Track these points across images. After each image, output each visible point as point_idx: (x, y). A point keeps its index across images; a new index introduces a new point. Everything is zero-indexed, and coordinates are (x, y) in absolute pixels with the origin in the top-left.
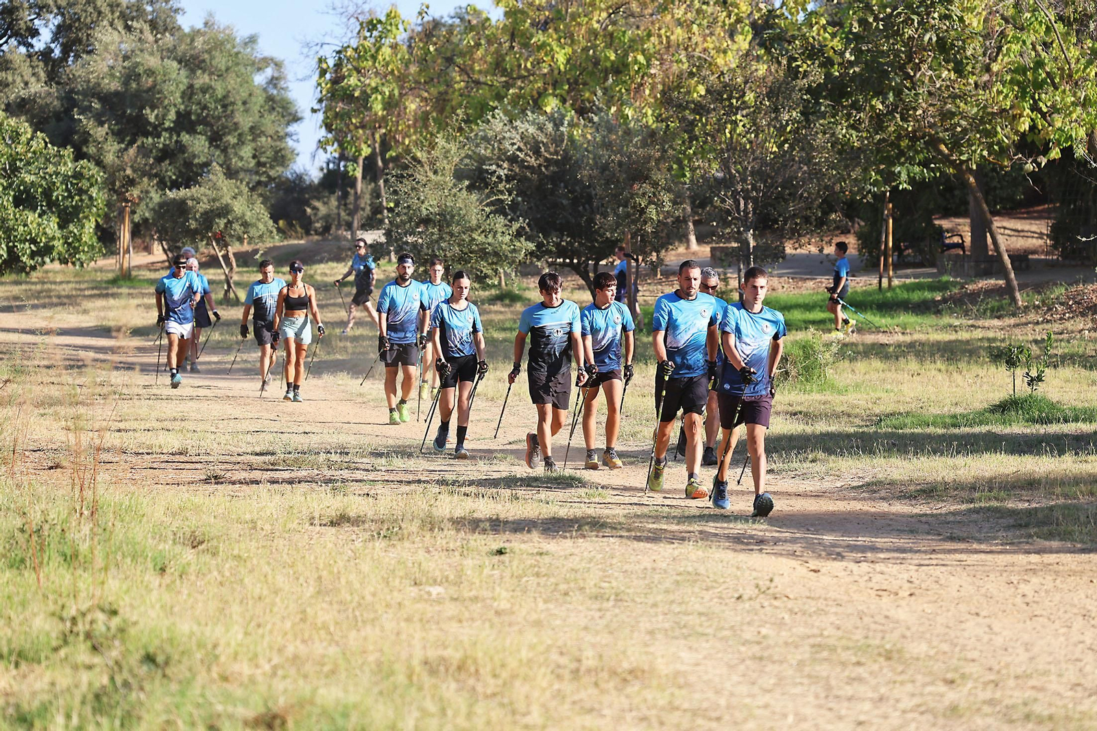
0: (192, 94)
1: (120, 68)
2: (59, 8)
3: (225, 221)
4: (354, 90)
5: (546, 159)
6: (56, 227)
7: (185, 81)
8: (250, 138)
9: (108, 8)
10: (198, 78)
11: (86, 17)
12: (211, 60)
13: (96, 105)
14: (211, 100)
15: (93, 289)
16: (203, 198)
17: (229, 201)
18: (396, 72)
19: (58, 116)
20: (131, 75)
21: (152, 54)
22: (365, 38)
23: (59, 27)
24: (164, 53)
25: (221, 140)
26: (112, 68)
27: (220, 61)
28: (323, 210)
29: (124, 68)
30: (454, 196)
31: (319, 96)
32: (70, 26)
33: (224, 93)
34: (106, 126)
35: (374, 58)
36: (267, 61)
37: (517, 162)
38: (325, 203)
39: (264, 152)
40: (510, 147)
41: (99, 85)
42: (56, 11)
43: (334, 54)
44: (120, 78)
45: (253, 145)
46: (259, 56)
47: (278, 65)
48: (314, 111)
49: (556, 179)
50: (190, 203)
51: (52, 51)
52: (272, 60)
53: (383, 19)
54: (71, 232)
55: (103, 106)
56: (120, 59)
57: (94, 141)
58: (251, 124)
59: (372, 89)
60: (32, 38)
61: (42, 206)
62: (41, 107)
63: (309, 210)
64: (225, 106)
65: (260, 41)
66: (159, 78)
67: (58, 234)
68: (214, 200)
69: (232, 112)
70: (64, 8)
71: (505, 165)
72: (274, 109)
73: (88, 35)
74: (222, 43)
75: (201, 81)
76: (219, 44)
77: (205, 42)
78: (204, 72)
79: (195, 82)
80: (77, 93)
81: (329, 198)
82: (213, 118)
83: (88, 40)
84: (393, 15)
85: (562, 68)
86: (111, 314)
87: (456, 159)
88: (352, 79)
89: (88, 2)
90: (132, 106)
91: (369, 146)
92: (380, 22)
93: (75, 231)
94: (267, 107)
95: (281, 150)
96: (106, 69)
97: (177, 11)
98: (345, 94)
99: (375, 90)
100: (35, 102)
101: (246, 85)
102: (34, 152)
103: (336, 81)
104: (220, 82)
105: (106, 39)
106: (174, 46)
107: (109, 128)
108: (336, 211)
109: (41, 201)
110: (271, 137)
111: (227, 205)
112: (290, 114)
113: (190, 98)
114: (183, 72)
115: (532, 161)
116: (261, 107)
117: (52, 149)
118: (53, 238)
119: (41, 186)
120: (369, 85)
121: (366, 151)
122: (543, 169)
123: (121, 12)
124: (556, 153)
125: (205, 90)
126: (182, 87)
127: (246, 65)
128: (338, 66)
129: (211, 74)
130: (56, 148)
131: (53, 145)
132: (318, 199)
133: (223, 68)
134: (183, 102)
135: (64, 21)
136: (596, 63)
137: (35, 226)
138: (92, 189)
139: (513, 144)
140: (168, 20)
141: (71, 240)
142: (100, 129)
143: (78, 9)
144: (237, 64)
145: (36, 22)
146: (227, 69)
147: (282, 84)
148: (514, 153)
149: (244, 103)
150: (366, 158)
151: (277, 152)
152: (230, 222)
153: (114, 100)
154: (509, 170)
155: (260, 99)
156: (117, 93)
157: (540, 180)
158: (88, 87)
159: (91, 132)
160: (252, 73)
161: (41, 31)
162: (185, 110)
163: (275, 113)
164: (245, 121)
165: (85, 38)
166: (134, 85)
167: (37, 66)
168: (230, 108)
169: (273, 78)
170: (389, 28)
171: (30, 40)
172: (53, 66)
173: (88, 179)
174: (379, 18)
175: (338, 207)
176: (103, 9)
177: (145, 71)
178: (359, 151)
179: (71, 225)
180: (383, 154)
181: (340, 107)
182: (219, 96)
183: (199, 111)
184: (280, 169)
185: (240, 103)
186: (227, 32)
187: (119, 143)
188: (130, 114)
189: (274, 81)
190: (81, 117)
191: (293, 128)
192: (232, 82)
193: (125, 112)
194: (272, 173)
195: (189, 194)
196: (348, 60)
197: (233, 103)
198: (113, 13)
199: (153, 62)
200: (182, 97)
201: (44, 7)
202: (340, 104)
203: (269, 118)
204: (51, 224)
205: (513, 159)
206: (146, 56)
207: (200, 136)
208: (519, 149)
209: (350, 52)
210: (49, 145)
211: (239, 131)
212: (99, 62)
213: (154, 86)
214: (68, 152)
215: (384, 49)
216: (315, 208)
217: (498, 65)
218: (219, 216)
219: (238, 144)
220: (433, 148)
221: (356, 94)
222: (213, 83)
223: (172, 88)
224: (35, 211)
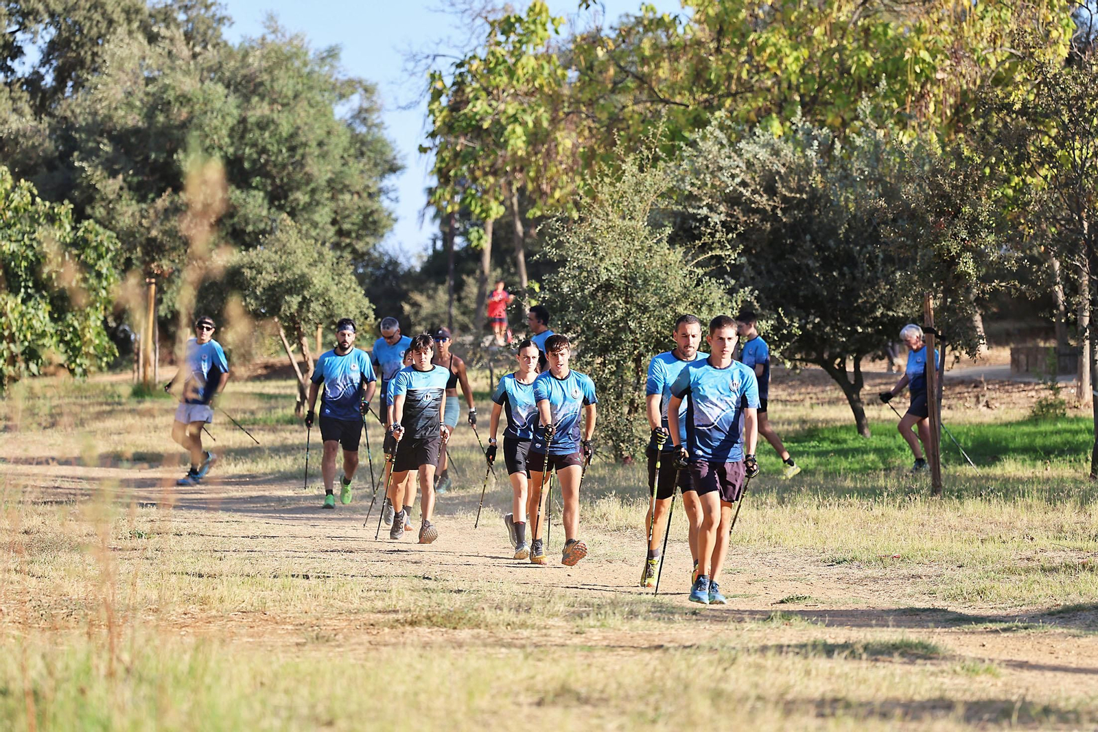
0: (245, 130)
1: (141, 95)
2: (52, 15)
3: (300, 299)
4: (482, 119)
5: (785, 199)
6: (47, 318)
7: (236, 112)
8: (326, 195)
9: (123, 16)
10: (254, 108)
11: (91, 28)
12: (272, 81)
13: (106, 147)
14: (273, 141)
15: (101, 404)
16: (267, 265)
17: (306, 270)
18: (546, 89)
19: (50, 163)
20: (158, 104)
21: (187, 73)
22: (498, 44)
23: (52, 43)
24: (205, 74)
25: (286, 197)
26: (130, 94)
27: (285, 84)
28: (427, 307)
29: (147, 94)
30: (649, 251)
31: (430, 128)
32: (67, 42)
33: (291, 130)
34: (120, 177)
35: (511, 72)
36: (353, 84)
37: (739, 204)
38: (430, 297)
39: (348, 216)
40: (729, 181)
41: (110, 118)
42: (47, 20)
43: (453, 68)
44: (141, 109)
45: (333, 205)
46: (341, 77)
47: (368, 90)
48: (422, 150)
49: (796, 229)
50: (247, 273)
51: (42, 78)
52: (360, 82)
53: (524, 16)
54: (69, 326)
55: (115, 149)
56: (142, 82)
57: (103, 199)
58: (329, 175)
59: (508, 118)
60: (12, 59)
61: (26, 287)
62: (25, 152)
63: (407, 308)
64: (292, 149)
65: (343, 55)
66: (197, 107)
67: (50, 328)
68: (283, 269)
69: (303, 156)
70: (59, 16)
71: (722, 208)
72: (362, 154)
73: (94, 54)
74: (289, 58)
75: (258, 113)
76: (282, 59)
77: (263, 57)
78: (262, 98)
79: (249, 113)
80: (77, 130)
81: (435, 290)
82: (275, 166)
83: (93, 61)
84: (537, 9)
85: (793, 79)
86: (129, 438)
87: (652, 198)
88: (479, 103)
89: (95, 7)
90: (159, 149)
91: (502, 203)
92: (519, 20)
93: (76, 324)
94: (352, 151)
95: (372, 213)
96: (121, 96)
97: (221, 20)
98: (469, 125)
99: (514, 119)
100: (17, 143)
101: (323, 119)
102: (16, 210)
103: (455, 107)
104: (286, 114)
105: (123, 52)
106: (220, 63)
107: (124, 180)
108: (445, 308)
109: (26, 280)
110: (358, 193)
111: (303, 276)
112: (386, 162)
113: (242, 137)
114: (233, 100)
115: (763, 201)
116: (345, 150)
117: (43, 206)
118: (43, 335)
119: (26, 258)
120: (504, 112)
121: (497, 211)
122: (779, 213)
123: (141, 21)
124: (800, 190)
125: (262, 125)
126: (231, 121)
127: (322, 91)
128: (459, 85)
129: (273, 102)
130: (48, 204)
131: (43, 199)
132: (421, 292)
133: (290, 94)
134: (232, 144)
135: (60, 34)
136: (844, 70)
137: (17, 315)
138: (101, 262)
139: (733, 176)
140: (210, 32)
141: (68, 337)
142: (111, 181)
143: (79, 16)
144: (311, 88)
145: (19, 36)
146: (296, 96)
147: (374, 118)
148: (735, 190)
149: (320, 144)
150: (497, 223)
151: (366, 216)
152: (305, 302)
153: (133, 140)
154: (727, 215)
155: (341, 141)
156: (136, 131)
157: (775, 231)
158: (94, 121)
159: (98, 186)
160: (331, 102)
161: (25, 50)
162: (235, 154)
163: (365, 160)
164: (320, 171)
165: (89, 58)
166: (161, 118)
167: (20, 98)
168: (300, 151)
169: (361, 110)
170: (532, 27)
171: (9, 63)
172: (43, 100)
173: (96, 248)
174: (518, 13)
175: (450, 303)
176: (115, 17)
177: (177, 99)
178: (486, 211)
179: (69, 316)
180: (523, 211)
181: (462, 143)
182: (284, 135)
183: (255, 156)
184: (371, 240)
185: (314, 144)
186: (295, 42)
187: (138, 202)
188: (156, 160)
189: (361, 115)
190: (85, 164)
191: (390, 181)
192: (303, 114)
193: (147, 158)
194: (360, 246)
195: (246, 260)
196: (474, 76)
197: (305, 145)
198: (129, 21)
199: (188, 85)
200: (230, 136)
201: (29, 13)
202: (462, 140)
203: (356, 167)
204: (40, 313)
205: (733, 200)
206: (179, 76)
207: (255, 192)
208: (744, 184)
209: (475, 64)
210: (38, 200)
211: (312, 185)
212: (111, 85)
213: (190, 120)
214: (65, 209)
215: (524, 60)
216: (415, 305)
217: (699, 75)
218: (290, 292)
219: (310, 204)
220: (619, 179)
221: (486, 125)
222: (275, 116)
223: (216, 122)
224: (17, 293)
